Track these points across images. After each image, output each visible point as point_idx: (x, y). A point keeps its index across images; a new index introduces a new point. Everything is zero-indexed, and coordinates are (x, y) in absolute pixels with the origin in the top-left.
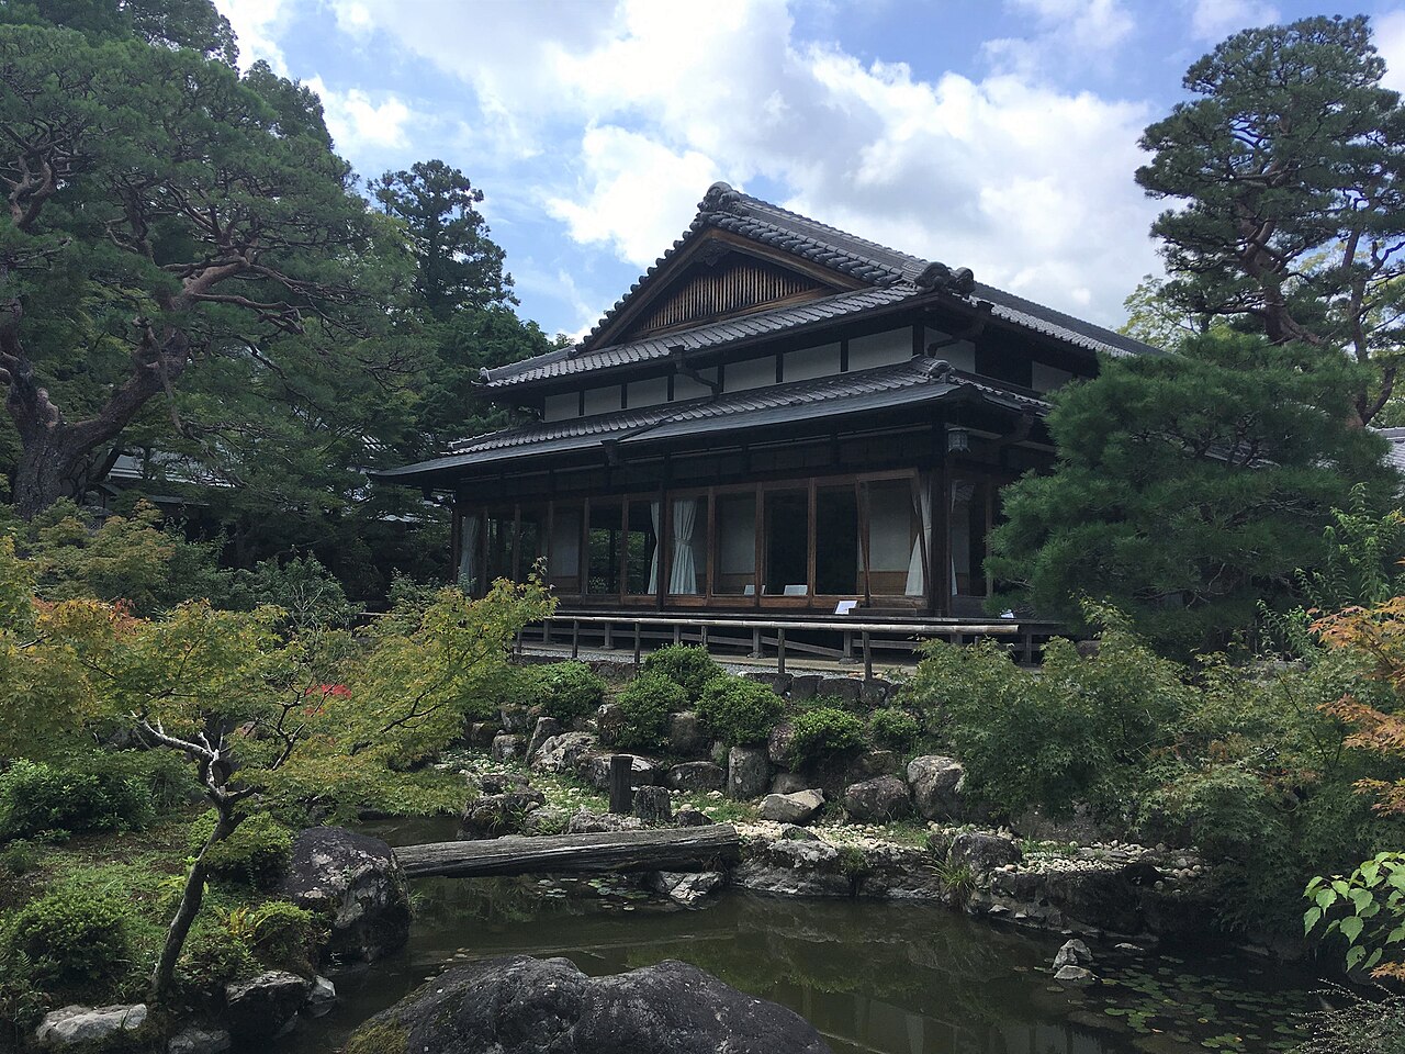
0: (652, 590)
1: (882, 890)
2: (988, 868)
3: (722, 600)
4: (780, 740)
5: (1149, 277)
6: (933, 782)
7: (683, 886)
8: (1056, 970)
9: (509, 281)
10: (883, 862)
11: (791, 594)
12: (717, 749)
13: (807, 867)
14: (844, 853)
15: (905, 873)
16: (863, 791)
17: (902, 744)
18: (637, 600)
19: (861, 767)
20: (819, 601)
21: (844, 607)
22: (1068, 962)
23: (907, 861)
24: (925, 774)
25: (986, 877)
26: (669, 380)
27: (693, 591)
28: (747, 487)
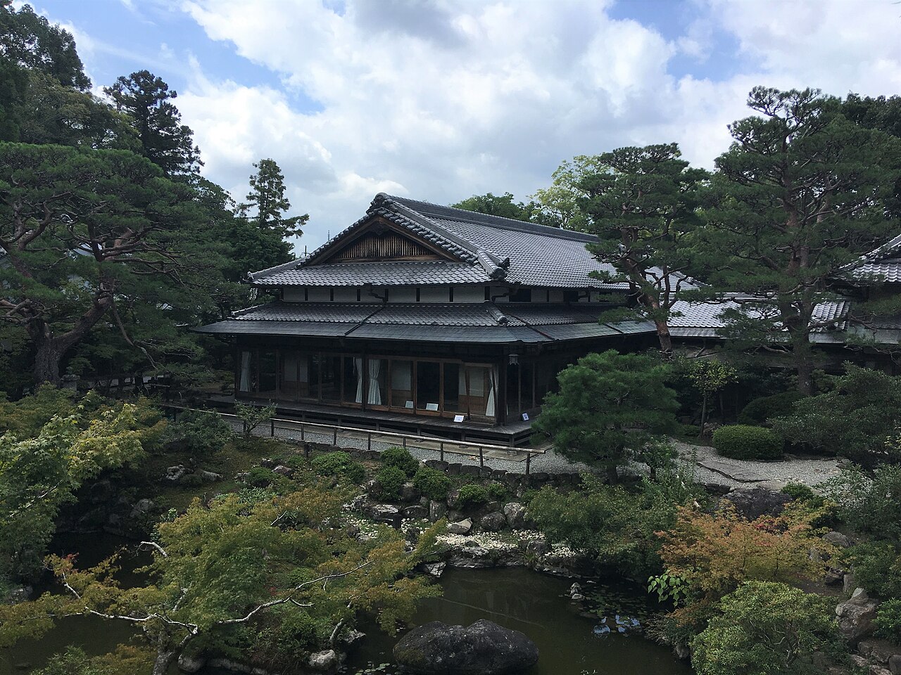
0: (359, 400)
1: (504, 564)
2: (543, 554)
3: (395, 409)
4: (452, 498)
5: (565, 162)
6: (515, 515)
7: (434, 569)
8: (572, 595)
9: (197, 151)
10: (505, 554)
11: (431, 409)
12: (423, 500)
13: (477, 557)
14: (491, 551)
15: (512, 556)
16: (488, 520)
17: (501, 498)
18: (350, 405)
19: (486, 509)
20: (445, 414)
21: (459, 418)
22: (575, 593)
23: (513, 552)
24: (511, 512)
25: (542, 558)
26: (358, 290)
27: (380, 403)
28: (409, 359)
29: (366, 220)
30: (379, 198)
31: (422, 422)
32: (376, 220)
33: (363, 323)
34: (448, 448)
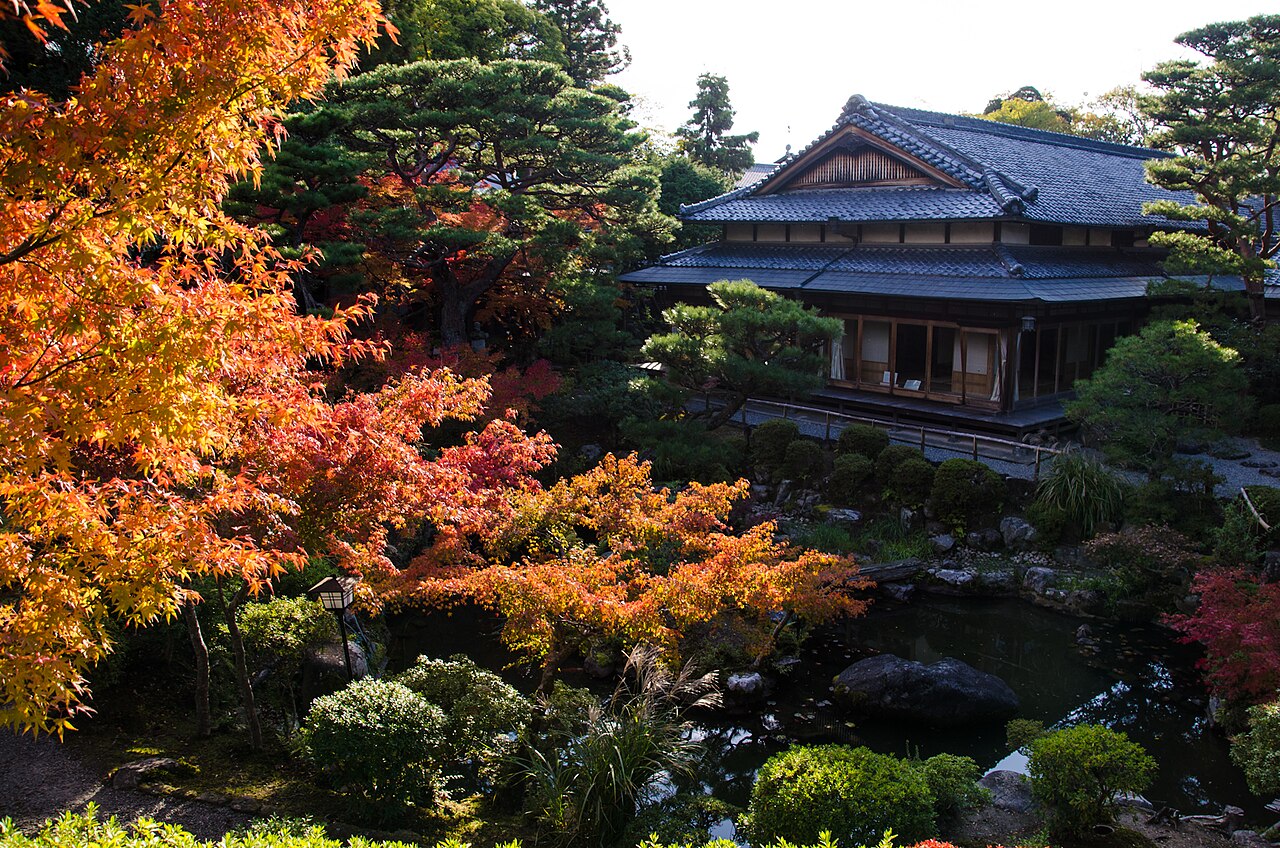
3: (865, 386)
6: (1014, 533)
7: (899, 593)
11: (911, 388)
12: (893, 506)
16: (978, 537)
24: (1009, 529)
26: (822, 228)
27: (844, 378)
28: (885, 319)
29: (836, 130)
30: (854, 101)
31: (899, 406)
32: (848, 130)
33: (824, 270)
34: (932, 441)
